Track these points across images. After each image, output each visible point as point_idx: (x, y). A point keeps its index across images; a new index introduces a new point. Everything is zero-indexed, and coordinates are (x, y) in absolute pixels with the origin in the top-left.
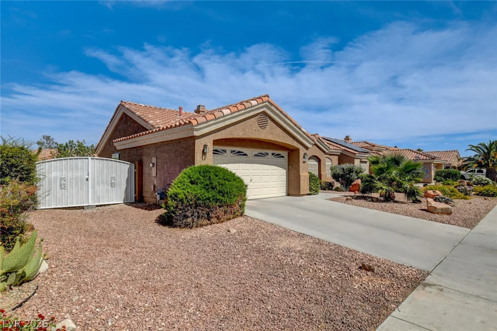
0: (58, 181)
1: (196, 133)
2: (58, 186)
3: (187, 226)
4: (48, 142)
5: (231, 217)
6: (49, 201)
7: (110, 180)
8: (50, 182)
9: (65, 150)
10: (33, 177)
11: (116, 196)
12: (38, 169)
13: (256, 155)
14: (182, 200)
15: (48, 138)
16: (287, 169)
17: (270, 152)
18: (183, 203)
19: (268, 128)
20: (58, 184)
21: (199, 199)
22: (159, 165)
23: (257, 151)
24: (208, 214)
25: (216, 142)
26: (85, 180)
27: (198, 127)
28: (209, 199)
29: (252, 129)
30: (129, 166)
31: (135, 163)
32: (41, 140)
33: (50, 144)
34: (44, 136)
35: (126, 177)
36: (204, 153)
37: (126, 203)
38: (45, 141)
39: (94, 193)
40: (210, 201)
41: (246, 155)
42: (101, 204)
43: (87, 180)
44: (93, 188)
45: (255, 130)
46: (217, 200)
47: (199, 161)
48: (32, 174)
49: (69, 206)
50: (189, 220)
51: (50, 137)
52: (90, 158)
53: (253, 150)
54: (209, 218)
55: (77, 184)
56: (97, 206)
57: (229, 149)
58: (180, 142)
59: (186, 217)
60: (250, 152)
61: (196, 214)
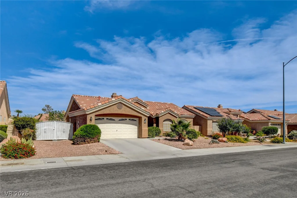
0: (44, 130)
1: (87, 113)
2: (43, 132)
3: (78, 144)
4: (48, 109)
5: (93, 142)
6: (40, 137)
7: (63, 130)
8: (41, 130)
9: (52, 115)
10: (35, 128)
11: (65, 137)
12: (36, 125)
13: (120, 120)
14: (76, 136)
15: (48, 106)
16: (138, 126)
17: (128, 119)
18: (77, 137)
19: (123, 109)
20: (44, 131)
21: (81, 135)
22: (80, 124)
23: (120, 118)
24: (85, 141)
25: (96, 116)
26: (53, 130)
27: (87, 111)
28: (84, 135)
29: (114, 110)
30: (70, 124)
31: (73, 123)
32: (44, 107)
33: (50, 110)
34: (46, 105)
35: (70, 129)
36: (91, 120)
37: (69, 140)
38: (47, 108)
39: (56, 134)
40: (85, 136)
41: (114, 120)
42: (59, 139)
43: (54, 130)
44: (56, 133)
45: (116, 110)
46: (87, 136)
47: (88, 123)
48: (34, 127)
49: (47, 139)
50: (78, 142)
51: (49, 105)
52: (55, 121)
53: (118, 118)
54: (85, 142)
55: (50, 131)
56: (57, 140)
57: (105, 118)
58: (84, 116)
59: (77, 141)
60: (117, 119)
61: (80, 140)
